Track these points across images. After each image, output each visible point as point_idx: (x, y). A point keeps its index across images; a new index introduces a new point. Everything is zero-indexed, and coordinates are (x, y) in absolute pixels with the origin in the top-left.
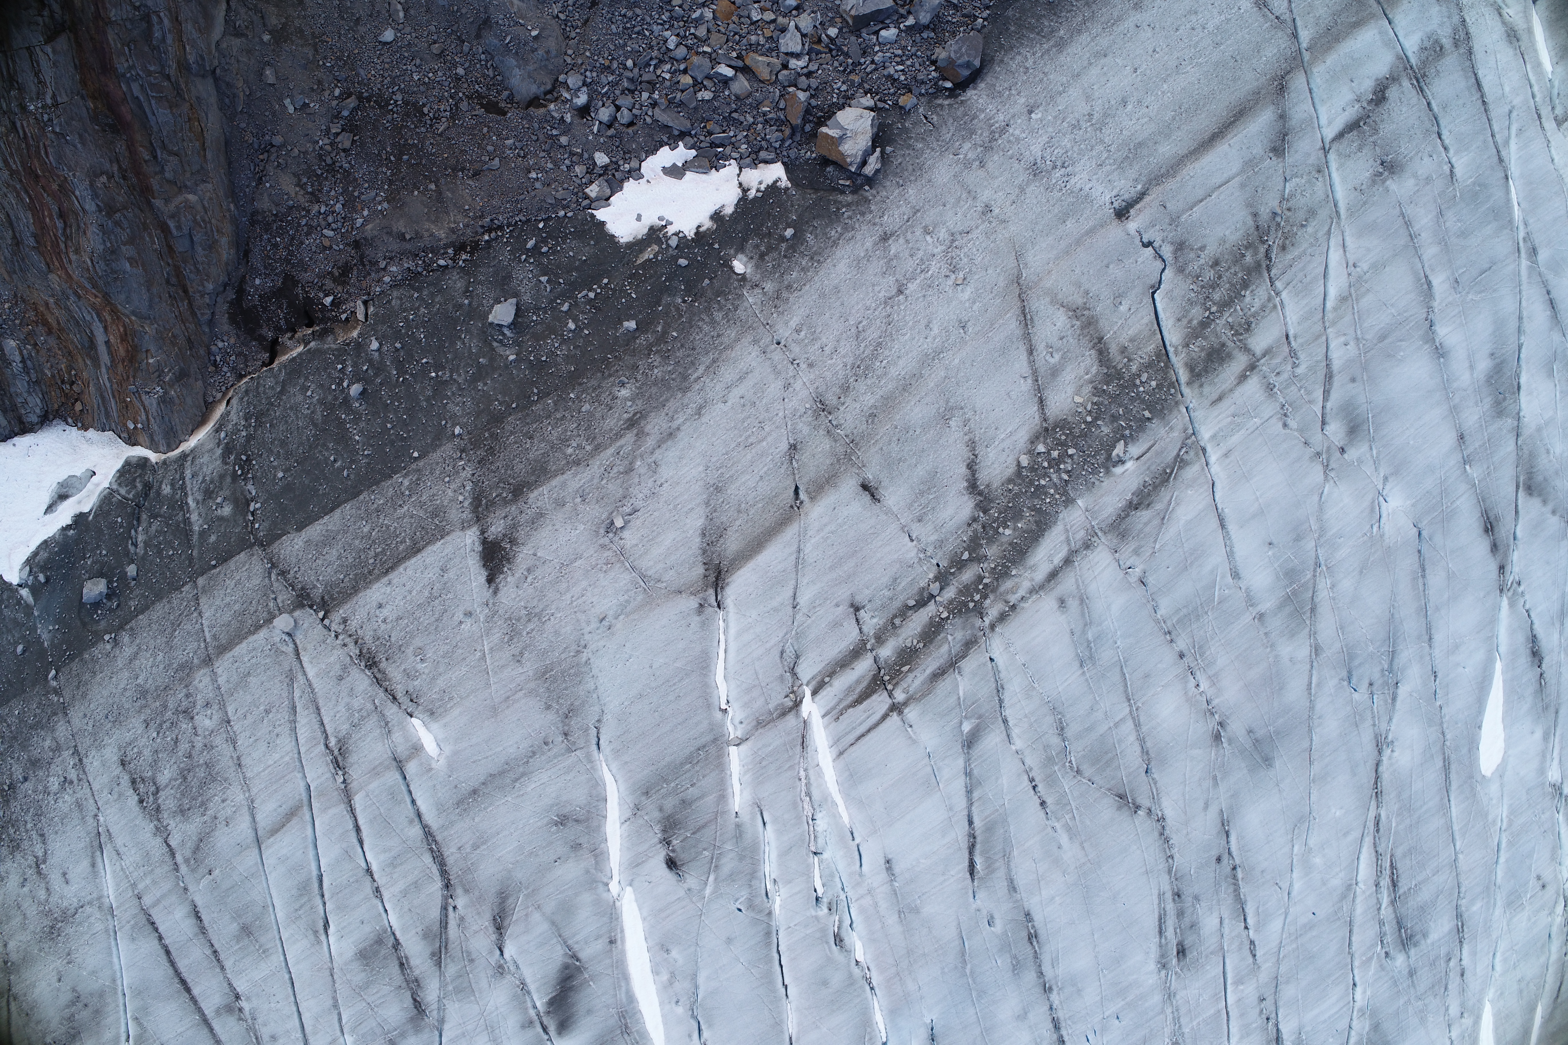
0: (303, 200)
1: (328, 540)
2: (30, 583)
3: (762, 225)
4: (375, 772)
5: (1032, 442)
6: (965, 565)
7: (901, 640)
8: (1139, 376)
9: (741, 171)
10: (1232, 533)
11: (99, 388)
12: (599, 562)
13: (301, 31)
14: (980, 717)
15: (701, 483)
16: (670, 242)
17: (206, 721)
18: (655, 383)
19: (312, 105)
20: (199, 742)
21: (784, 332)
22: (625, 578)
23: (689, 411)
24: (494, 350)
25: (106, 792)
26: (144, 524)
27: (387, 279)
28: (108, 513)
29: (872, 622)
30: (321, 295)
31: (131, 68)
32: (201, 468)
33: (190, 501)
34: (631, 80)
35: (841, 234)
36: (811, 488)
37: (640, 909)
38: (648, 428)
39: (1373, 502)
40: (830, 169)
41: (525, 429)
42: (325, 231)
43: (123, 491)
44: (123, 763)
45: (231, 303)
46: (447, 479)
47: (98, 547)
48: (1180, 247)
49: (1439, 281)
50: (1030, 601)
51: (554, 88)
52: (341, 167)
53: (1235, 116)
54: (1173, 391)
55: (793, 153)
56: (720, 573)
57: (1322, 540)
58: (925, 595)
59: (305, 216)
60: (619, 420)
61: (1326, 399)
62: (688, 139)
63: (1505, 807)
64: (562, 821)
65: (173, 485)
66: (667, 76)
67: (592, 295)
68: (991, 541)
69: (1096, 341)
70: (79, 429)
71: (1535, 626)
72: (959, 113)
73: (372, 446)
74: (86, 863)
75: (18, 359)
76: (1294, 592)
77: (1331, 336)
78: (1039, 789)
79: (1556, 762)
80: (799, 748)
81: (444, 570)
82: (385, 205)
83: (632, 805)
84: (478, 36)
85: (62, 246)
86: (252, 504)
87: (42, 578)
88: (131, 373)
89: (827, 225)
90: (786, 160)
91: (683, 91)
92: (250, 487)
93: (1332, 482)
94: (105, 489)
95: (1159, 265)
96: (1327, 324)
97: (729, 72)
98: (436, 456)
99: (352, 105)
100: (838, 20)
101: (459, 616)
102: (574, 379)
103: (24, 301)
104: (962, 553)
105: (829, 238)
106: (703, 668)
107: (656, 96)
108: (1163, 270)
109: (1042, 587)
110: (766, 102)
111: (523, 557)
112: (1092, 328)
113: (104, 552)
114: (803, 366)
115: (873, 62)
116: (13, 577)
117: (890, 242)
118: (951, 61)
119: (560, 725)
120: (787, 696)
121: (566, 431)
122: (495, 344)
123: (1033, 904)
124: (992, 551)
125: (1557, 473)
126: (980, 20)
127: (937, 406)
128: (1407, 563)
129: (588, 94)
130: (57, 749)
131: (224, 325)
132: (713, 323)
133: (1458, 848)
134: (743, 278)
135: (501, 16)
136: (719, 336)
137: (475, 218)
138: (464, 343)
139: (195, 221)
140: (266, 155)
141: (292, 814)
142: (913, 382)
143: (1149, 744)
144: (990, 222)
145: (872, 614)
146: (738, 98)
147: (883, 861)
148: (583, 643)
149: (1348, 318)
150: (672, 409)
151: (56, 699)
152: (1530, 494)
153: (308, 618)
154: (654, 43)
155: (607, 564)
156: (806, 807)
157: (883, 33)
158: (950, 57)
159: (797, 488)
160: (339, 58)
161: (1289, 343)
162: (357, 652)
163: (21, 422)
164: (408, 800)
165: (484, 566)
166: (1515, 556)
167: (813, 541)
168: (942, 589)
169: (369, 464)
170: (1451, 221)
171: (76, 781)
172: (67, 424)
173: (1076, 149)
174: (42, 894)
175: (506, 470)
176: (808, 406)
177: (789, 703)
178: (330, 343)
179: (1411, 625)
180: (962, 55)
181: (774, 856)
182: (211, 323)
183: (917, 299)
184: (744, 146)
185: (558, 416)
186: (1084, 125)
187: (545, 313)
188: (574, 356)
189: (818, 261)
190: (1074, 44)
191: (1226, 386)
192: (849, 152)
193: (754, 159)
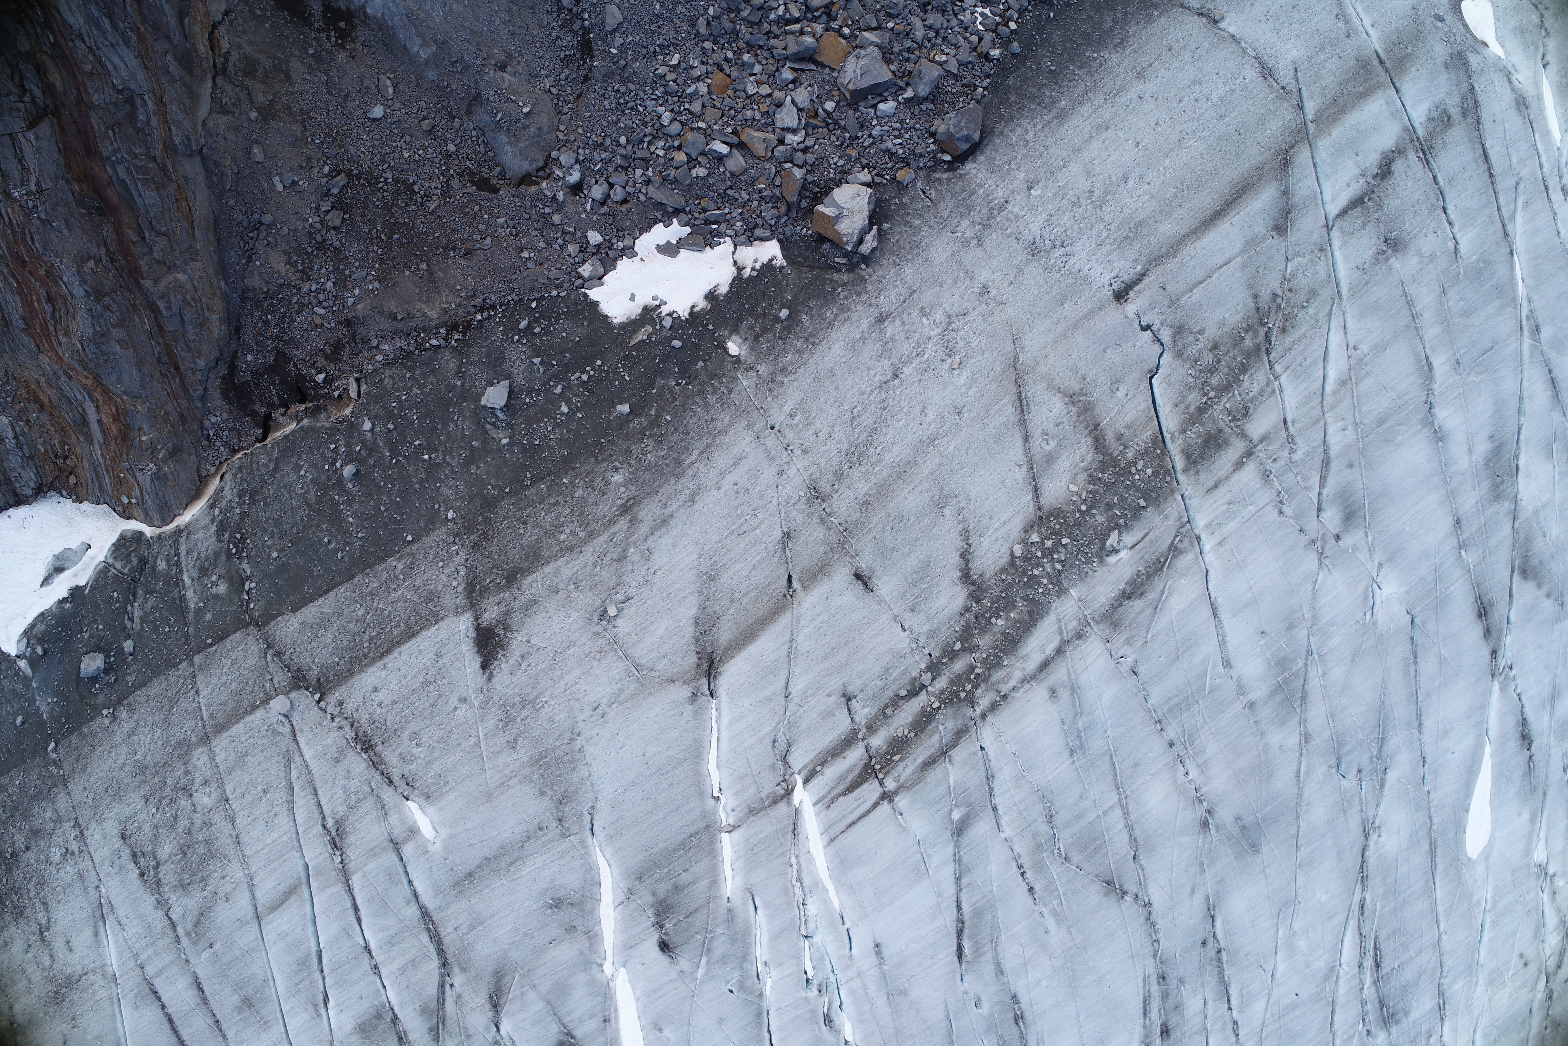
0: (293, 278)
1: (323, 622)
2: (28, 655)
3: (757, 305)
4: (373, 853)
5: (1026, 531)
6: (957, 655)
7: (892, 729)
8: (1135, 463)
9: (736, 248)
10: (1224, 622)
11: (92, 463)
12: (593, 650)
13: (289, 108)
14: (970, 805)
15: (694, 571)
16: (664, 323)
17: (205, 799)
18: (648, 469)
19: (301, 183)
20: (198, 819)
21: (778, 417)
22: (618, 667)
23: (683, 498)
24: (486, 432)
25: (107, 864)
26: (140, 600)
27: (379, 358)
28: (104, 587)
29: (863, 712)
30: (313, 372)
31: (115, 151)
32: (196, 545)
33: (185, 577)
34: (625, 157)
35: (837, 315)
36: (805, 577)
37: (633, 989)
38: (641, 515)
39: (1367, 589)
40: (826, 246)
41: (519, 514)
42: (316, 309)
43: (118, 565)
44: (123, 837)
45: (224, 378)
46: (441, 564)
47: (95, 621)
48: (1179, 330)
49: (1440, 363)
50: (1021, 691)
51: (546, 164)
52: (331, 245)
53: (1237, 192)
54: (1168, 479)
55: (789, 230)
56: (712, 662)
57: (1315, 628)
58: (917, 684)
59: (296, 294)
60: (612, 506)
61: (1322, 484)
62: (682, 215)
63: (1490, 888)
64: (557, 904)
65: (168, 561)
66: (661, 153)
67: (585, 377)
68: (983, 631)
69: (1092, 427)
70: (73, 501)
71: (1526, 710)
72: (957, 188)
73: (367, 528)
74: (88, 933)
75: (11, 435)
76: (1286, 681)
77: (1329, 421)
78: (1027, 875)
79: (1542, 843)
80: (790, 835)
81: (438, 655)
82: (377, 284)
83: (625, 890)
84: (469, 112)
85: (52, 329)
86: (247, 583)
87: (39, 650)
88: (124, 451)
89: (822, 306)
90: (781, 237)
91: (677, 168)
92: (245, 566)
93: (1326, 570)
94: (101, 562)
95: (1157, 349)
96: (1326, 409)
97: (724, 149)
98: (429, 540)
99: (341, 183)
100: (836, 93)
101: (454, 701)
102: (567, 463)
103: (15, 379)
104: (954, 643)
105: (824, 320)
106: (697, 757)
107: (650, 173)
108: (1162, 354)
109: (1033, 677)
110: (762, 179)
111: (517, 643)
112: (1088, 414)
113: (101, 627)
114: (797, 452)
115: (870, 136)
116: (12, 649)
117: (886, 324)
118: (949, 136)
119: (554, 811)
120: (779, 784)
121: (559, 516)
122: (488, 426)
123: (1020, 986)
124: (984, 641)
125: (1552, 556)
126: (980, 90)
127: (931, 494)
128: (1399, 650)
129: (581, 171)
130: (58, 820)
131: (216, 400)
132: (707, 406)
133: (1441, 928)
134: (737, 360)
135: (492, 93)
136: (712, 420)
137: (467, 298)
138: (456, 425)
139: (185, 300)
140: (255, 233)
141: (290, 892)
142: (907, 470)
143: (1137, 832)
144: (987, 304)
145: (863, 703)
146: (733, 174)
147: (872, 945)
148: (576, 730)
149: (1347, 401)
150: (666, 495)
151: (56, 771)
152: (1525, 578)
153: (304, 699)
154: (648, 119)
155: (600, 652)
156: (797, 892)
157: (881, 106)
158: (949, 131)
159: (790, 577)
160: (327, 135)
161: (1287, 428)
162: (353, 735)
163: (15, 494)
164: (405, 882)
165: (478, 652)
166: (1508, 640)
167: (806, 630)
168: (933, 679)
169: (363, 546)
170: (1454, 300)
171: (77, 853)
172: (62, 496)
173: (1075, 227)
174: (46, 960)
175: (500, 556)
176: (801, 493)
177: (780, 791)
178: (323, 421)
179: (1401, 712)
180: (961, 129)
181: (765, 939)
182: (204, 398)
183: (913, 384)
184: (739, 224)
185: (552, 501)
186: (1084, 202)
187: (538, 395)
188: (566, 440)
189: (814, 344)
190: (1075, 116)
191: (1222, 473)
192: (845, 231)
193: (749, 237)
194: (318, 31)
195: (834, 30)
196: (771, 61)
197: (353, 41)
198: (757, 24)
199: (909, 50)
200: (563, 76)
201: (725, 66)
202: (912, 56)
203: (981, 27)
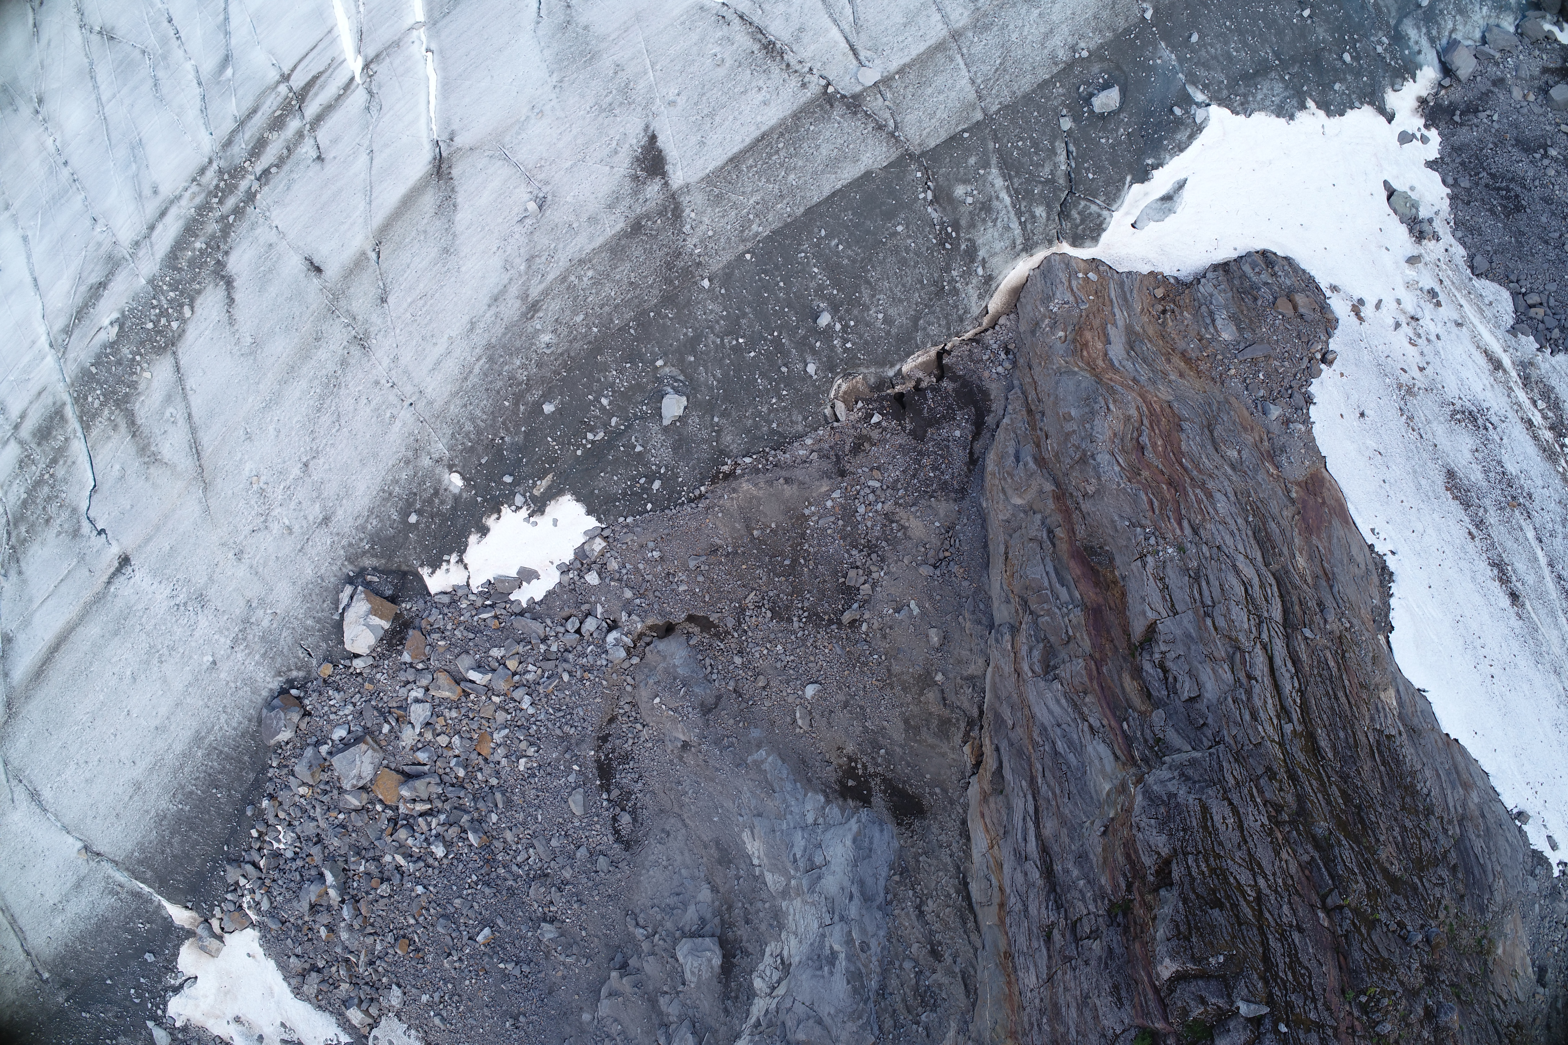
0: (901, 513)
1: (832, 164)
2: (1194, 107)
3: (440, 526)
5: (183, 331)
6: (233, 211)
7: (283, 137)
8: (101, 405)
9: (468, 582)
10: (28, 275)
11: (1129, 307)
12: (548, 168)
13: (904, 689)
14: (219, 83)
15: (462, 254)
16: (523, 500)
18: (518, 351)
19: (891, 611)
21: (406, 415)
22: (523, 155)
23: (482, 325)
24: (681, 371)
26: (1060, 173)
27: (810, 443)
28: (1107, 184)
29: (307, 149)
31: (1068, 614)
32: (1001, 235)
33: (1007, 200)
34: (566, 661)
35: (367, 521)
36: (366, 263)
38: (518, 303)
40: (389, 593)
41: (638, 292)
42: (877, 484)
43: (1094, 209)
45: (989, 411)
46: (711, 234)
47: (1112, 146)
48: (76, 533)
50: (181, 189)
52: (861, 551)
54: (76, 395)
55: (422, 605)
56: (438, 173)
58: (263, 180)
59: (900, 498)
60: (547, 310)
62: (517, 610)
65: (1033, 216)
66: (531, 667)
67: (590, 436)
68: (213, 237)
69: (137, 434)
70: (1161, 273)
72: (280, 661)
73: (799, 263)
75: (1220, 323)
78: (173, 32)
80: (364, 30)
81: (702, 144)
82: (807, 512)
84: (719, 698)
86: (930, 198)
87: (1179, 112)
88: (1084, 320)
89: (381, 530)
90: (428, 599)
91: (517, 654)
92: (934, 215)
94: (1117, 210)
95: (92, 514)
97: (473, 675)
98: (727, 257)
99: (849, 614)
100: (383, 743)
101: (681, 101)
102: (597, 348)
104: (235, 221)
105: (377, 516)
106: (447, 84)
107: (543, 648)
108: (88, 510)
109: (172, 202)
110: (441, 650)
111: (623, 164)
112: (141, 446)
113: (1103, 141)
114: (383, 381)
115: (354, 705)
116: (1217, 113)
117: (321, 517)
118: (289, 712)
119: (574, 14)
120: (375, 72)
121: (597, 294)
122: (682, 378)
124: (212, 227)
126: (274, 765)
127: (264, 355)
129: (606, 643)
131: (995, 389)
132: (472, 419)
134: (451, 468)
135: (691, 717)
136: (465, 406)
137: (714, 506)
138: (714, 376)
139: (1012, 476)
140: (941, 556)
142: (286, 376)
143: (90, 85)
145: (307, 156)
146: (468, 652)
148: (557, 90)
150: (498, 326)
153: (846, 85)
154: (544, 700)
155: (541, 166)
157: (344, 733)
158: (287, 715)
159: (378, 262)
160: (865, 664)
162: (785, 57)
163: (1226, 271)
165: (661, 151)
167: (358, 214)
168: (251, 187)
169: (800, 244)
172: (1175, 278)
173: (169, 625)
175: (651, 248)
176: (374, 341)
177: (373, 67)
178: (870, 375)
180: (276, 717)
182: (1010, 388)
183: (290, 459)
184: (464, 607)
185: (607, 309)
186: (165, 651)
187: (635, 414)
188: (600, 371)
189: (384, 491)
190: (187, 741)
191: (35, 406)
192: (362, 603)
193: (454, 596)
194: (876, 775)
195: (390, 808)
196: (441, 771)
197: (840, 766)
198: (456, 808)
199: (325, 792)
200: (630, 742)
201: (482, 762)
202: (322, 787)
203: (279, 828)
